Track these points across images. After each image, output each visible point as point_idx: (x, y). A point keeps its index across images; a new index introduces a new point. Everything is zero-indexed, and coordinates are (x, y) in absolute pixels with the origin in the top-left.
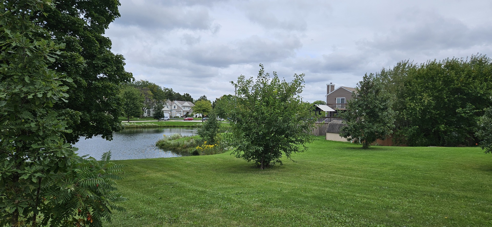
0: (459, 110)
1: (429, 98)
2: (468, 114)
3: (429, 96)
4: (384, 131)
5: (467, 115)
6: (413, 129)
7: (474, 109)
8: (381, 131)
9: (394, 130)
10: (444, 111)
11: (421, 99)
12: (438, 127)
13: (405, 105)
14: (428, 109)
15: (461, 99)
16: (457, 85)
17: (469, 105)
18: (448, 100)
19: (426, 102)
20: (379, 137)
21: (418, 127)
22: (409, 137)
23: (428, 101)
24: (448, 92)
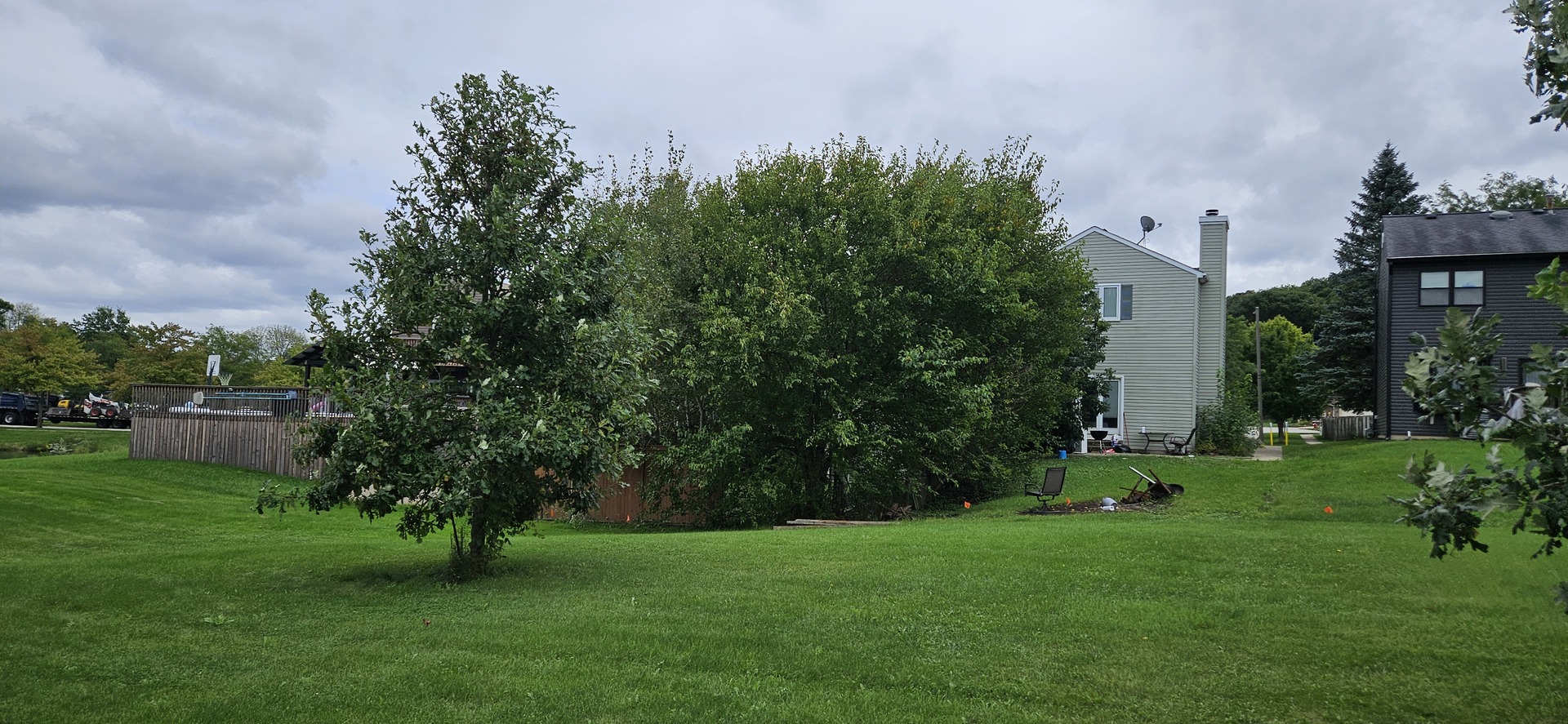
0: (909, 356)
1: (798, 294)
2: (941, 374)
3: (799, 289)
4: (590, 452)
5: (940, 380)
6: (731, 440)
7: (959, 355)
8: (575, 449)
9: (648, 443)
10: (853, 360)
11: (764, 303)
12: (831, 430)
13: (698, 330)
14: (793, 345)
15: (915, 308)
16: (902, 243)
17: (942, 336)
18: (868, 310)
19: (783, 314)
20: (560, 494)
21: (750, 428)
22: (709, 475)
23: (795, 308)
24: (866, 273)
